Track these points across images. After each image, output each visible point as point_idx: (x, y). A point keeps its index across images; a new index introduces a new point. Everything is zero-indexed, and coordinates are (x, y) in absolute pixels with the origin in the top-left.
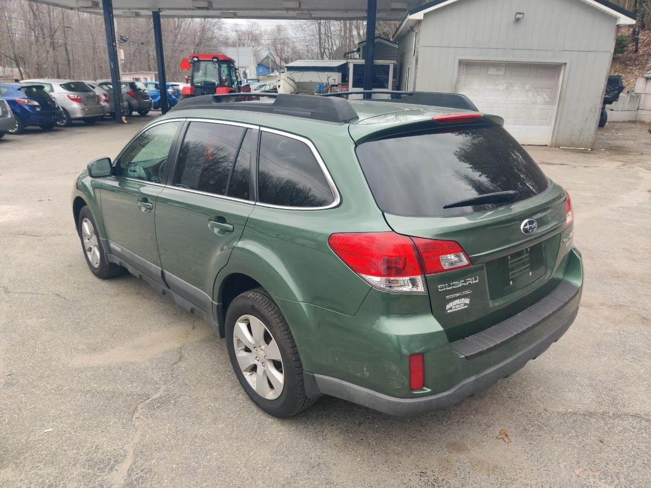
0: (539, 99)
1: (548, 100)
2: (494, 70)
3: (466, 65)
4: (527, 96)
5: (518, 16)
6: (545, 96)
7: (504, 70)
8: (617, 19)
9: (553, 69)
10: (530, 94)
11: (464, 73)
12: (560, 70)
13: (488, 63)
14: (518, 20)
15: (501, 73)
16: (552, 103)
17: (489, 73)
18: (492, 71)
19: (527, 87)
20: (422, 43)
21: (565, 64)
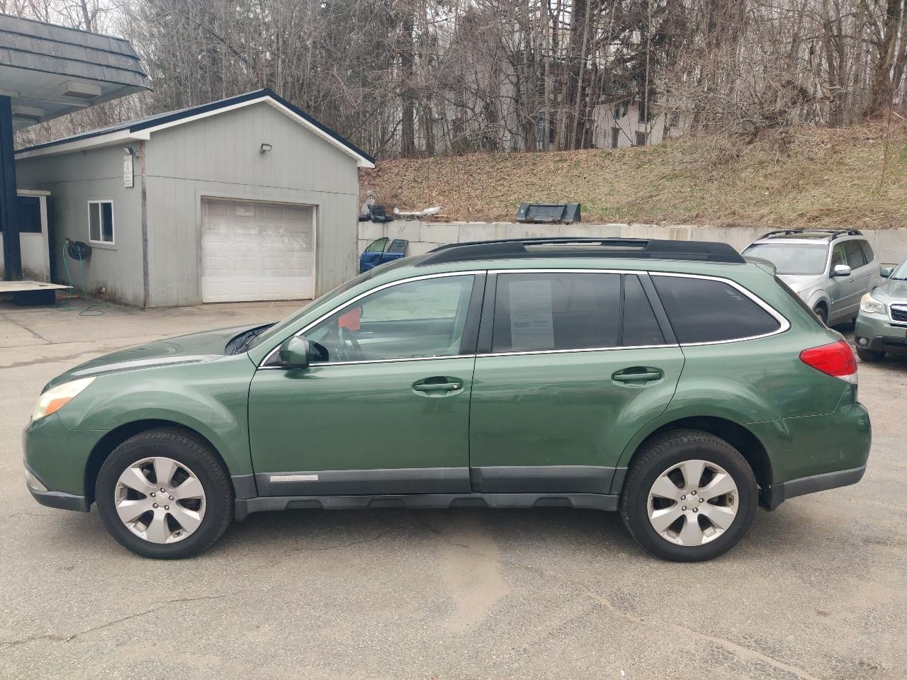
0: (296, 246)
1: (304, 246)
2: (242, 210)
3: (208, 203)
4: (283, 242)
5: (265, 148)
6: (302, 243)
7: (253, 210)
8: (356, 161)
9: (305, 211)
10: (286, 240)
11: (207, 213)
12: (312, 212)
13: (233, 201)
14: (263, 152)
15: (250, 214)
16: (309, 249)
17: (238, 213)
18: (240, 212)
19: (281, 231)
20: (148, 172)
21: (317, 206)
